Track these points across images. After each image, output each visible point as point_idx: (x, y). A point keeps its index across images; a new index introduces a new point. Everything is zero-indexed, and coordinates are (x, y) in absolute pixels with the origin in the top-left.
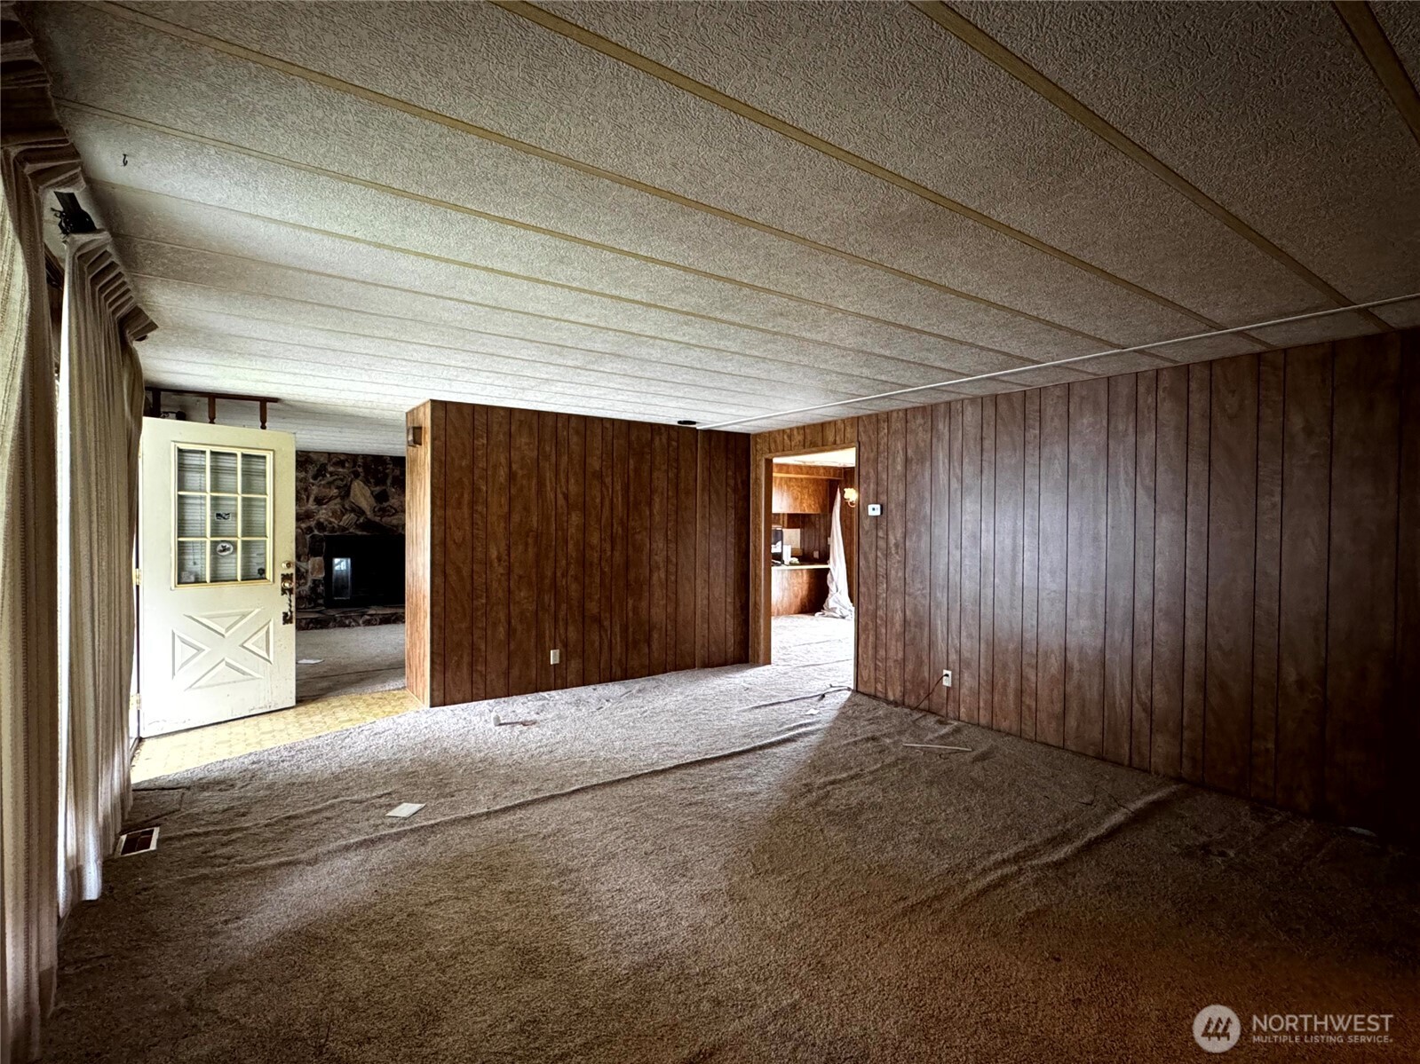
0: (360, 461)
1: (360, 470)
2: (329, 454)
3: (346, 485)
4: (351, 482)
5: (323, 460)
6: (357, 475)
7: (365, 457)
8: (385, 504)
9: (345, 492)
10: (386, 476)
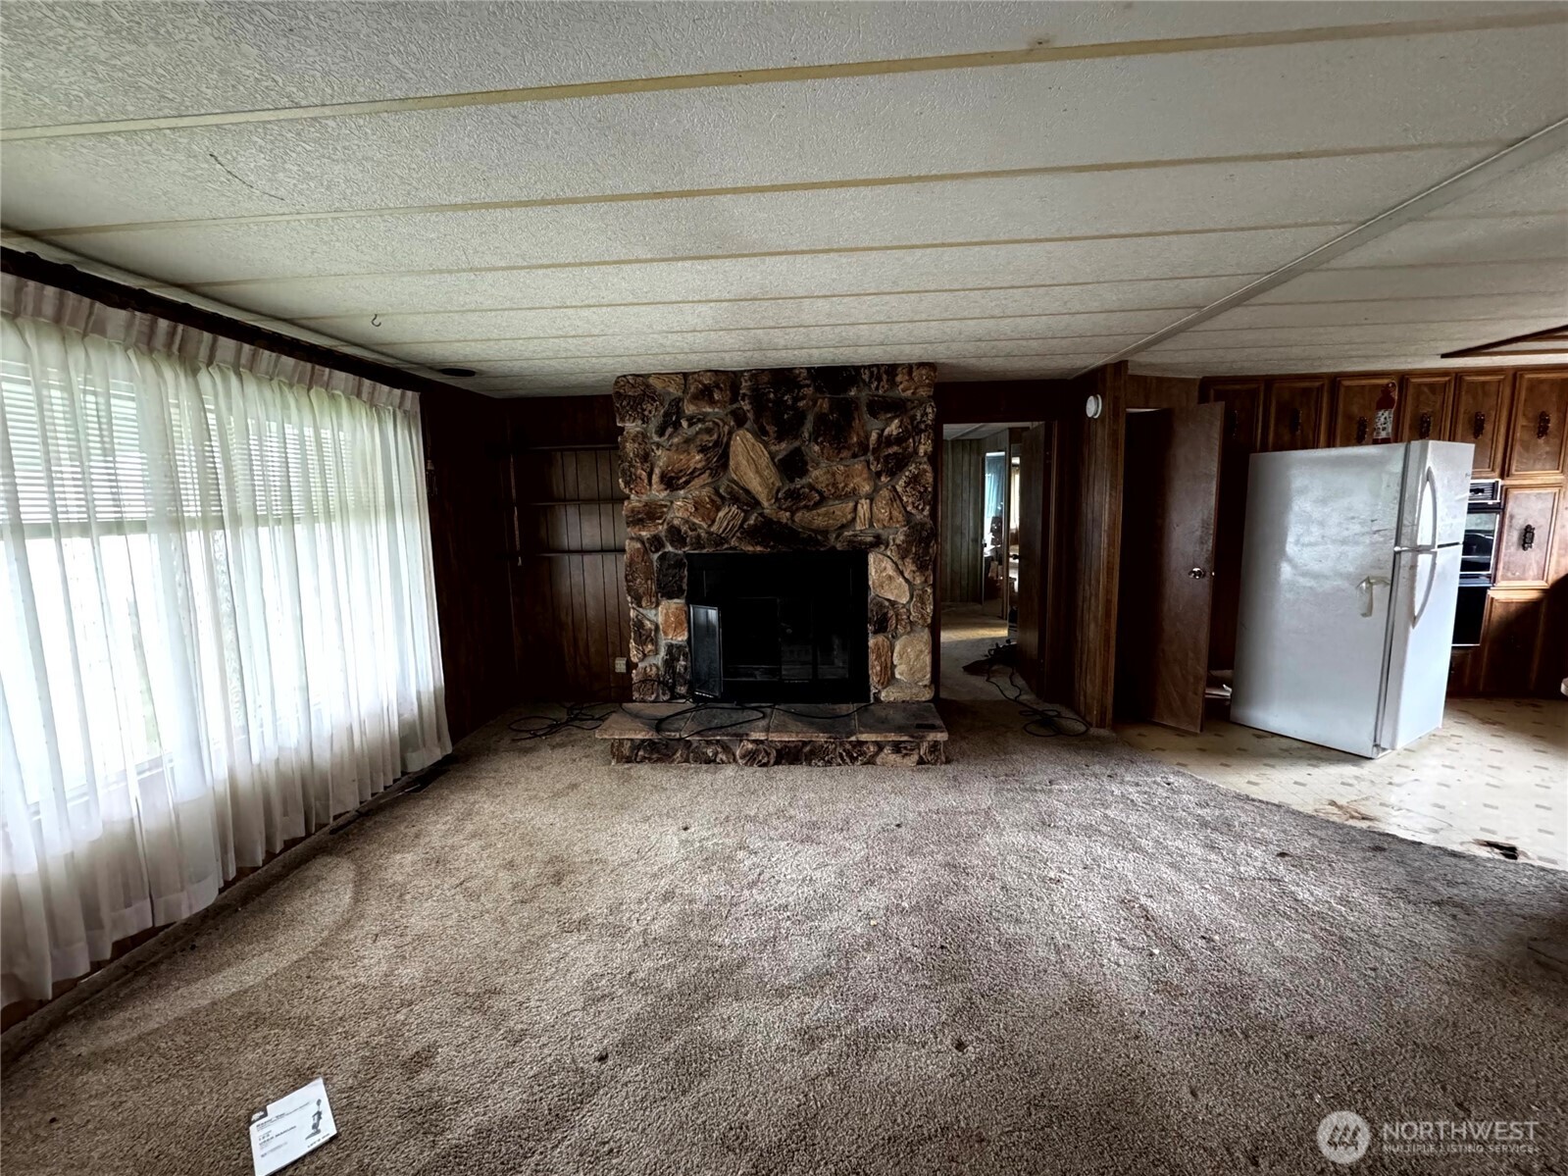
0: (745, 386)
1: (746, 406)
2: (685, 375)
3: (717, 444)
4: (730, 433)
5: (674, 391)
6: (740, 420)
7: (757, 374)
8: (799, 483)
9: (719, 458)
10: (800, 417)
